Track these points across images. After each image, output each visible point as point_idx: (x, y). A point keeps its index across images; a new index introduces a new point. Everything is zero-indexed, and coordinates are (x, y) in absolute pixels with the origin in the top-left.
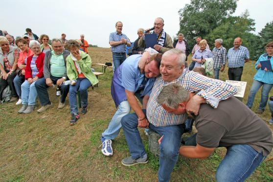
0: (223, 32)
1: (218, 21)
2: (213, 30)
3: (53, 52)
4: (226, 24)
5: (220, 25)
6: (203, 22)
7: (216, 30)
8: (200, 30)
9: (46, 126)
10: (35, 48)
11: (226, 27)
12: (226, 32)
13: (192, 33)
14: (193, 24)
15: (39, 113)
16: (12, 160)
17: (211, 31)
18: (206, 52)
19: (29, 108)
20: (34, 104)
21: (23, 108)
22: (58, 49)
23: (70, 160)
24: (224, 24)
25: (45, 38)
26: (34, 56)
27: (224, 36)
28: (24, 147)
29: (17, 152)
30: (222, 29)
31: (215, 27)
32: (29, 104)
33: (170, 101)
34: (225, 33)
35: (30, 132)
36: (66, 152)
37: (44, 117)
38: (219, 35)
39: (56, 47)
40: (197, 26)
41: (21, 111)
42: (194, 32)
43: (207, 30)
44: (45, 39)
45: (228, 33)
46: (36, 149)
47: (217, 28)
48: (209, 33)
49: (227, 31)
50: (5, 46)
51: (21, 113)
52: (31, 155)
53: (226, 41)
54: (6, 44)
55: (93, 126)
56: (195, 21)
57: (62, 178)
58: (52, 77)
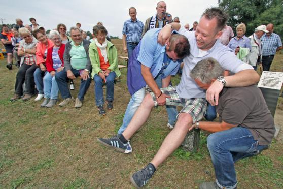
0: (273, 16)
1: (267, 2)
2: (260, 14)
3: (72, 43)
4: (278, 6)
5: (269, 7)
6: (248, 4)
7: (264, 14)
8: (244, 15)
9: (70, 119)
10: (55, 39)
11: (276, 11)
12: (276, 16)
13: (233, 18)
14: (235, 8)
15: (61, 106)
16: (41, 147)
17: (258, 16)
18: (244, 41)
19: (51, 102)
20: (56, 98)
21: (45, 101)
22: (77, 37)
23: (96, 148)
24: (275, 7)
25: (61, 27)
26: (54, 48)
27: (274, 21)
28: (51, 136)
29: (45, 141)
30: (272, 13)
31: (263, 11)
32: (51, 98)
33: (203, 76)
34: (277, 18)
35: (54, 124)
36: (91, 141)
37: (67, 110)
38: (267, 21)
39: (75, 36)
40: (240, 9)
41: (43, 104)
42: (236, 17)
43: (252, 15)
44: (62, 29)
45: (279, 18)
46: (62, 139)
47: (265, 12)
48: (254, 18)
49: (278, 15)
50: (28, 38)
51: (43, 107)
52: (58, 143)
53: (277, 28)
54: (29, 36)
55: (116, 119)
56: (238, 4)
57: (89, 162)
58: (73, 70)
